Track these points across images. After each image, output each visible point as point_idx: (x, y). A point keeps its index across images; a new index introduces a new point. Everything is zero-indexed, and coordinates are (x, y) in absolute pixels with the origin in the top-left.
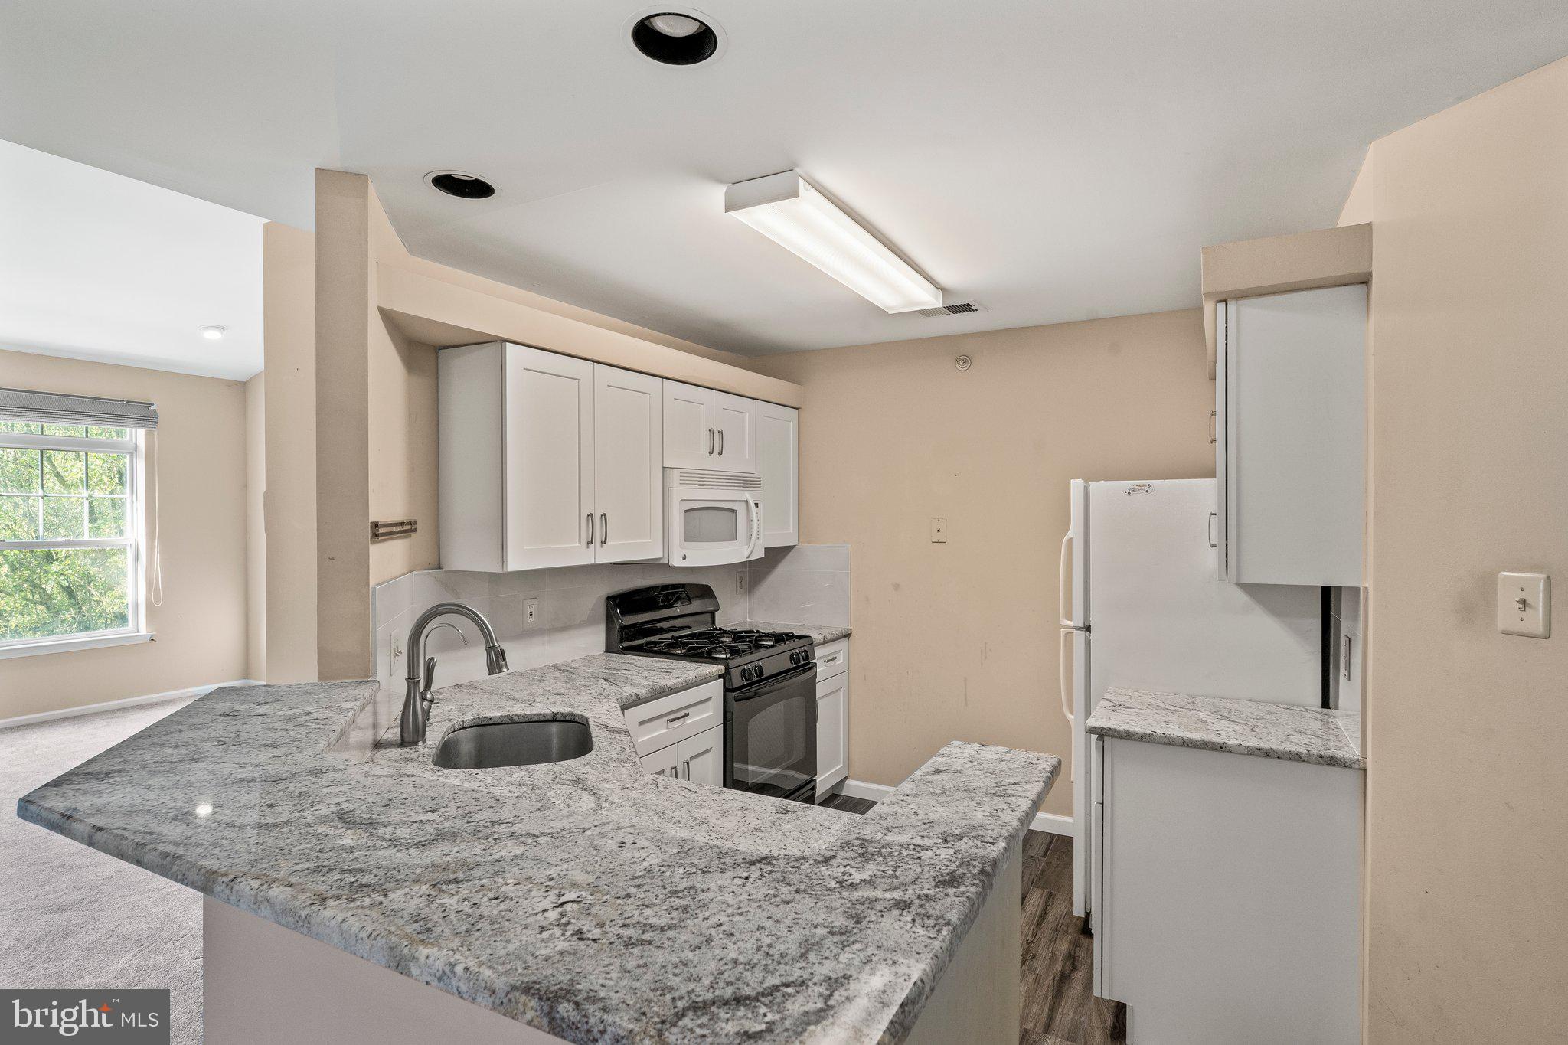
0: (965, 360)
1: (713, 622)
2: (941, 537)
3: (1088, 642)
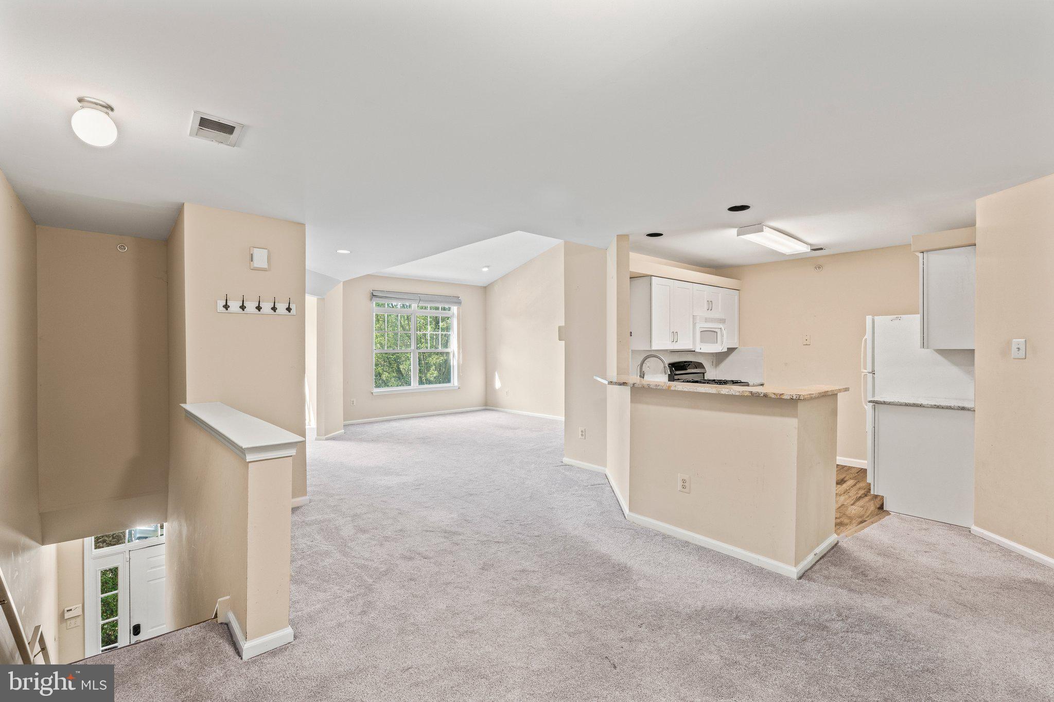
0: (819, 267)
1: (704, 377)
2: (808, 343)
3: (873, 378)
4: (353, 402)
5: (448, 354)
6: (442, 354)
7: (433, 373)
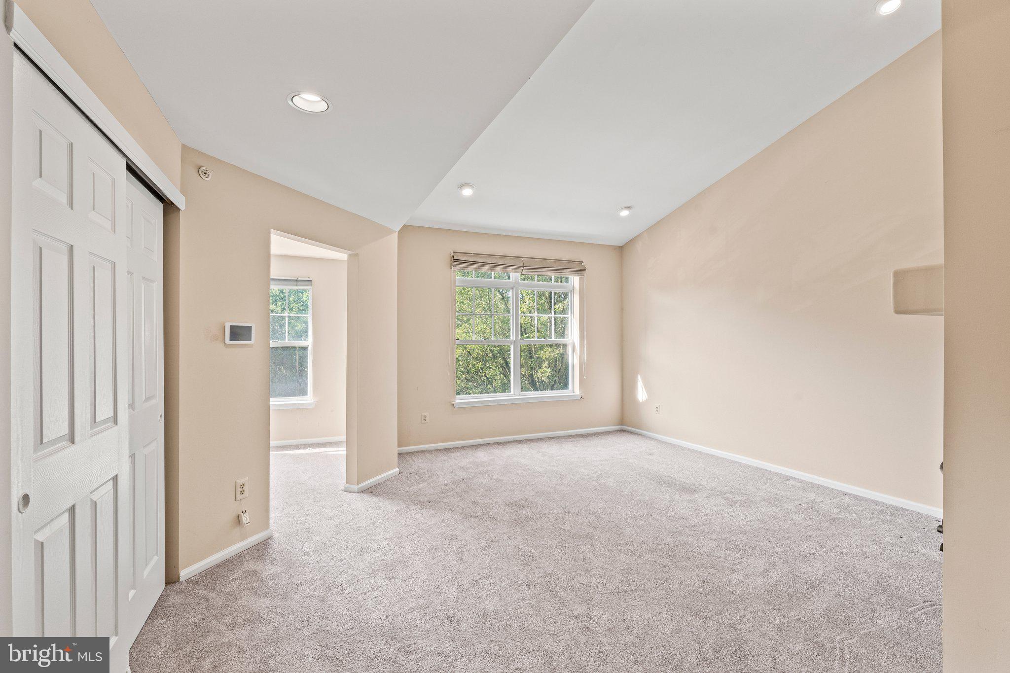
4: (425, 417)
5: (564, 346)
6: (557, 345)
7: (544, 373)
